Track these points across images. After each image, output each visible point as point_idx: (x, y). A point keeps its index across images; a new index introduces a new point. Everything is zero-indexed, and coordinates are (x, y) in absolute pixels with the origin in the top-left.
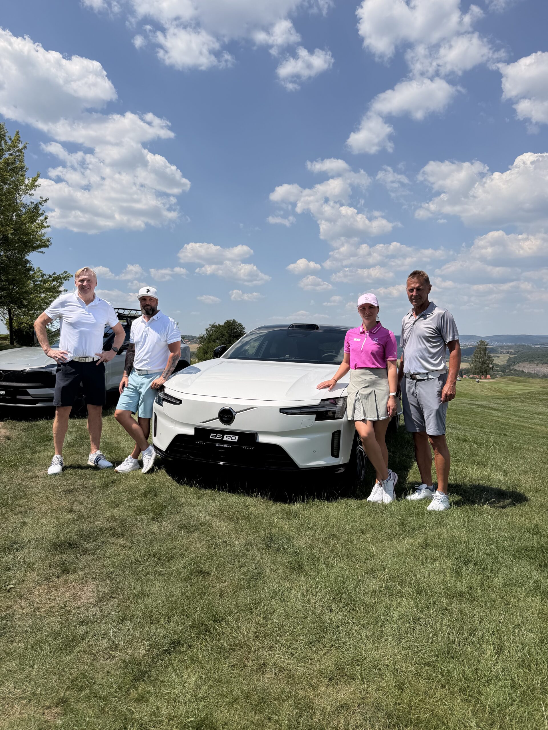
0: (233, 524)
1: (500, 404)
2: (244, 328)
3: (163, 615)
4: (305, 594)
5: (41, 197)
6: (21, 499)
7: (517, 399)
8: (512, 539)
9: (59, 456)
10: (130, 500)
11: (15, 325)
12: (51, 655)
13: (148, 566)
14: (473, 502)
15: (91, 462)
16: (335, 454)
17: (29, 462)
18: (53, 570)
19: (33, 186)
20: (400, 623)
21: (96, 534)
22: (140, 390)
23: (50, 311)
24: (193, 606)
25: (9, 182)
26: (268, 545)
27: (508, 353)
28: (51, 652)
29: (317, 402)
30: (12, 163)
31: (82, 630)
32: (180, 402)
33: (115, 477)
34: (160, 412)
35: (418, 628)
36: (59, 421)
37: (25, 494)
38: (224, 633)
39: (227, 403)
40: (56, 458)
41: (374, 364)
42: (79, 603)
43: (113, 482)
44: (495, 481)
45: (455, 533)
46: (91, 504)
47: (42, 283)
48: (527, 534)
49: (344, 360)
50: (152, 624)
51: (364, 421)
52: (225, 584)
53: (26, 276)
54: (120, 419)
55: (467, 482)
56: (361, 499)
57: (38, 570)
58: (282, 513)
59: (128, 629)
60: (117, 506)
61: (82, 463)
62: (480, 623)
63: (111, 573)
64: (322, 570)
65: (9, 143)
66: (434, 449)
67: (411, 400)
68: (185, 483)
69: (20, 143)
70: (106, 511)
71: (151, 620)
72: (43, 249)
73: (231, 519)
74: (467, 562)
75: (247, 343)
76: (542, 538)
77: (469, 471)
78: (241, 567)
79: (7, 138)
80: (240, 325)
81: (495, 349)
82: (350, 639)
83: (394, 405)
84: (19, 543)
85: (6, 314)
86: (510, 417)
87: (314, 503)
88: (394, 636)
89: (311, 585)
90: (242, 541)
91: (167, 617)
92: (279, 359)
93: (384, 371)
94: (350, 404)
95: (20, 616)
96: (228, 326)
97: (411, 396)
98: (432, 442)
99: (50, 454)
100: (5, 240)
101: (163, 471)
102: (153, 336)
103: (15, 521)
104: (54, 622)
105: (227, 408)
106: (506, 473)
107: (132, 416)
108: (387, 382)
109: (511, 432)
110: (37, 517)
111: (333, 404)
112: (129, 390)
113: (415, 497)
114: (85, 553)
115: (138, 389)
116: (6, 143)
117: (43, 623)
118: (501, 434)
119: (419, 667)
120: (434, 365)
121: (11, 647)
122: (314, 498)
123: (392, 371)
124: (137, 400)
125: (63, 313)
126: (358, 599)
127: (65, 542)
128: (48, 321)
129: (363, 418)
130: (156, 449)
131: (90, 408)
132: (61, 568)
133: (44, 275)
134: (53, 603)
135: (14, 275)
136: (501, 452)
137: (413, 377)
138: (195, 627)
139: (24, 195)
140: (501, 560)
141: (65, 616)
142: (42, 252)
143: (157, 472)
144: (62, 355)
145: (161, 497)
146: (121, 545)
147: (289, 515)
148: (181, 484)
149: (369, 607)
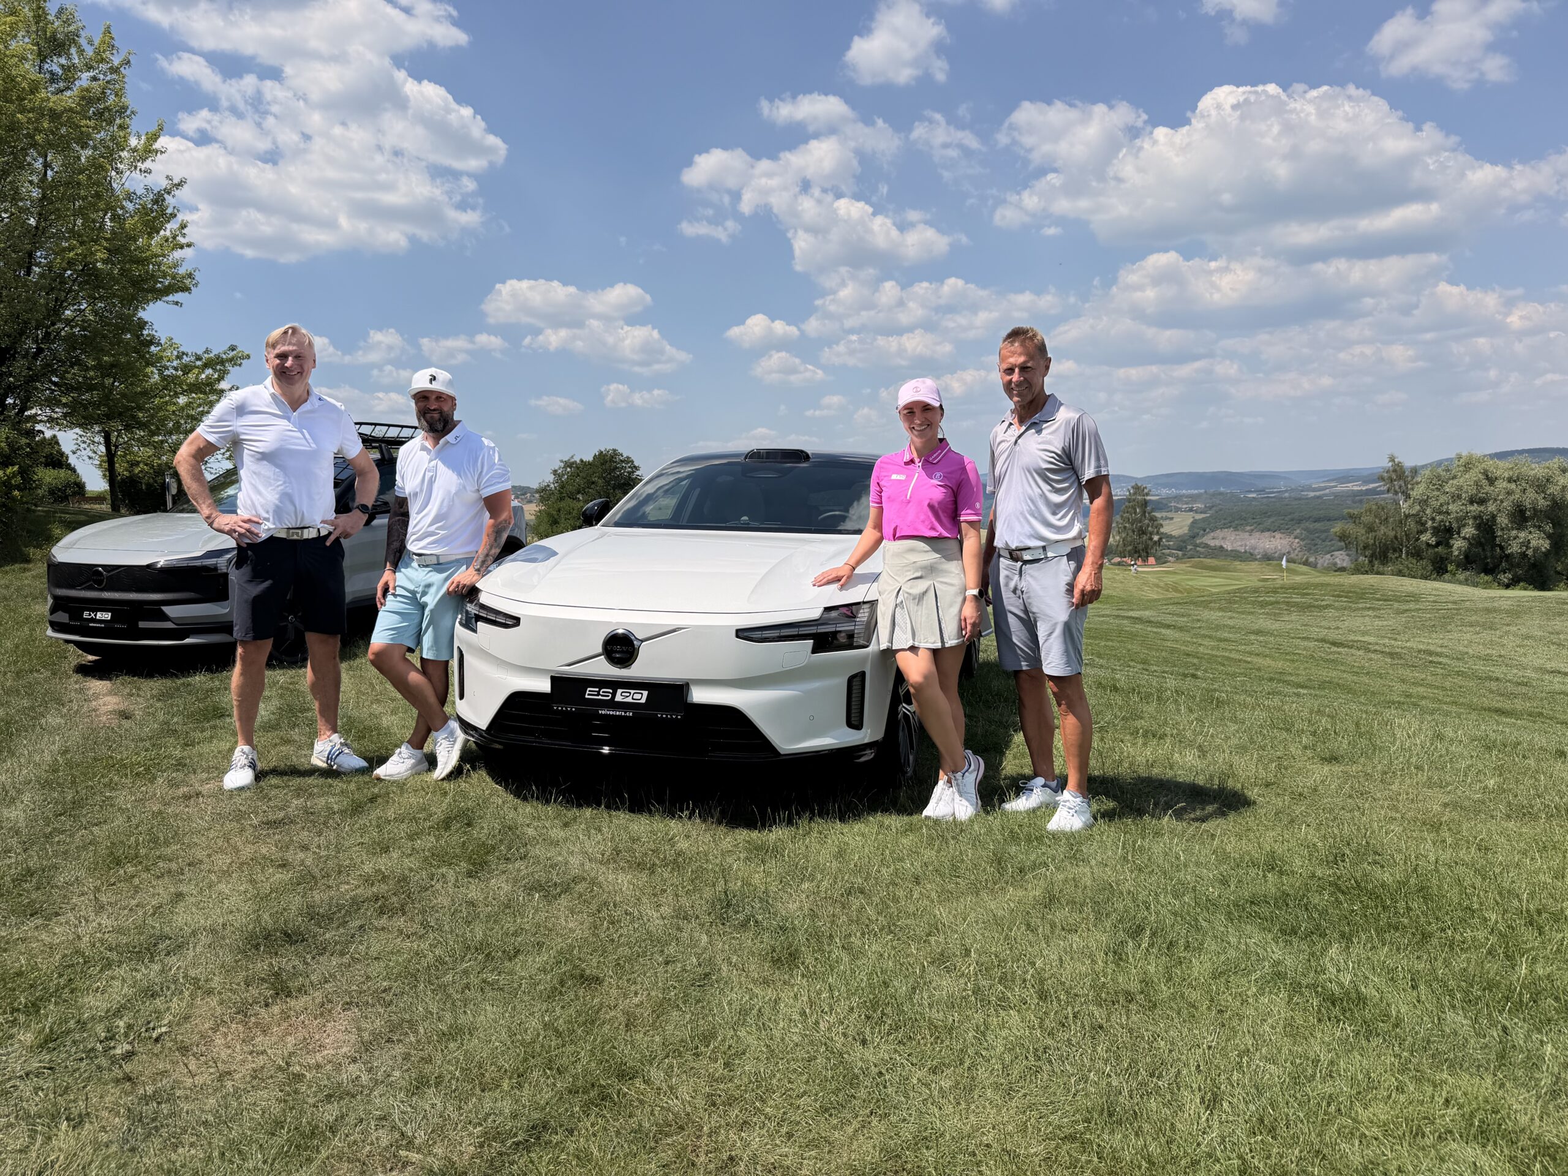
0: (644, 876)
1: (1178, 615)
2: (637, 468)
3: (506, 1071)
4: (807, 1011)
5: (167, 177)
6: (167, 843)
7: (1213, 605)
8: (1224, 882)
9: (246, 748)
10: (411, 837)
11: (121, 468)
12: (266, 1168)
13: (466, 972)
14: (1140, 812)
15: (318, 760)
16: (854, 721)
17: (180, 765)
18: (254, 991)
19: (148, 152)
20: (1008, 1058)
21: (343, 912)
22: (424, 599)
23: (211, 427)
24: (570, 1049)
25: (91, 143)
26: (721, 914)
27: (1191, 510)
28: (265, 1162)
29: (816, 614)
30: (99, 99)
31: (330, 1113)
32: (516, 621)
33: (376, 790)
34: (470, 646)
35: (1046, 1067)
36: (243, 673)
37: (176, 833)
38: (642, 1102)
39: (621, 621)
40: (241, 753)
41: (933, 528)
42: (319, 1057)
43: (373, 799)
44: (1182, 768)
45: (1109, 874)
46: (327, 848)
47: (180, 373)
48: (1253, 872)
49: (870, 523)
50: (483, 1091)
51: (913, 649)
52: (636, 1000)
53: (143, 357)
54: (381, 662)
55: (1124, 770)
56: (911, 814)
57: (220, 993)
58: (746, 849)
59: (433, 1106)
60: (386, 850)
61: (300, 762)
62: (1170, 1051)
63: (385, 991)
64: (838, 961)
65: (89, 52)
66: (1059, 705)
67: (1011, 603)
68: (533, 797)
69: (115, 52)
70: (362, 862)
71: (480, 1084)
72: (179, 296)
73: (640, 866)
74: (1137, 932)
75: (649, 498)
76: (1284, 877)
77: (1128, 749)
78: (667, 963)
79: (82, 41)
80: (628, 460)
81: (1164, 502)
82: (907, 1097)
83: (975, 615)
84: (170, 939)
85: (99, 443)
86: (1200, 641)
87: (813, 824)
88: (997, 1086)
89: (819, 993)
90: (666, 910)
91: (515, 1076)
92: (728, 524)
93: (954, 545)
94: (883, 615)
95: (188, 1092)
96: (602, 464)
97: (1012, 595)
98: (1056, 689)
99: (225, 746)
100: (90, 275)
101: (483, 773)
102: (447, 480)
103: (156, 891)
104: (267, 1098)
105: (620, 631)
106: (1203, 752)
107: (409, 656)
108: (960, 568)
109: (1206, 671)
110: (207, 881)
111: (848, 617)
112: (399, 599)
113: (1020, 804)
114: (322, 951)
115: (418, 596)
116: (81, 52)
117: (241, 1103)
118: (1185, 676)
119: (1053, 1144)
120: (1058, 529)
121: (174, 1157)
122: (813, 814)
123: (972, 543)
124: (417, 621)
125: (241, 430)
126: (918, 1017)
127: (276, 930)
128: (205, 451)
129: (910, 643)
130: (466, 726)
131: (312, 639)
132: (273, 986)
133: (183, 353)
134: (261, 1060)
135: (113, 355)
136: (1191, 711)
137: (1014, 555)
138: (577, 1092)
139: (128, 173)
140: (1204, 924)
141: (289, 1085)
142: (177, 303)
143: (468, 775)
144: (247, 526)
145: (482, 828)
146: (401, 932)
147: (760, 852)
148: (525, 799)
149: (941, 1032)
